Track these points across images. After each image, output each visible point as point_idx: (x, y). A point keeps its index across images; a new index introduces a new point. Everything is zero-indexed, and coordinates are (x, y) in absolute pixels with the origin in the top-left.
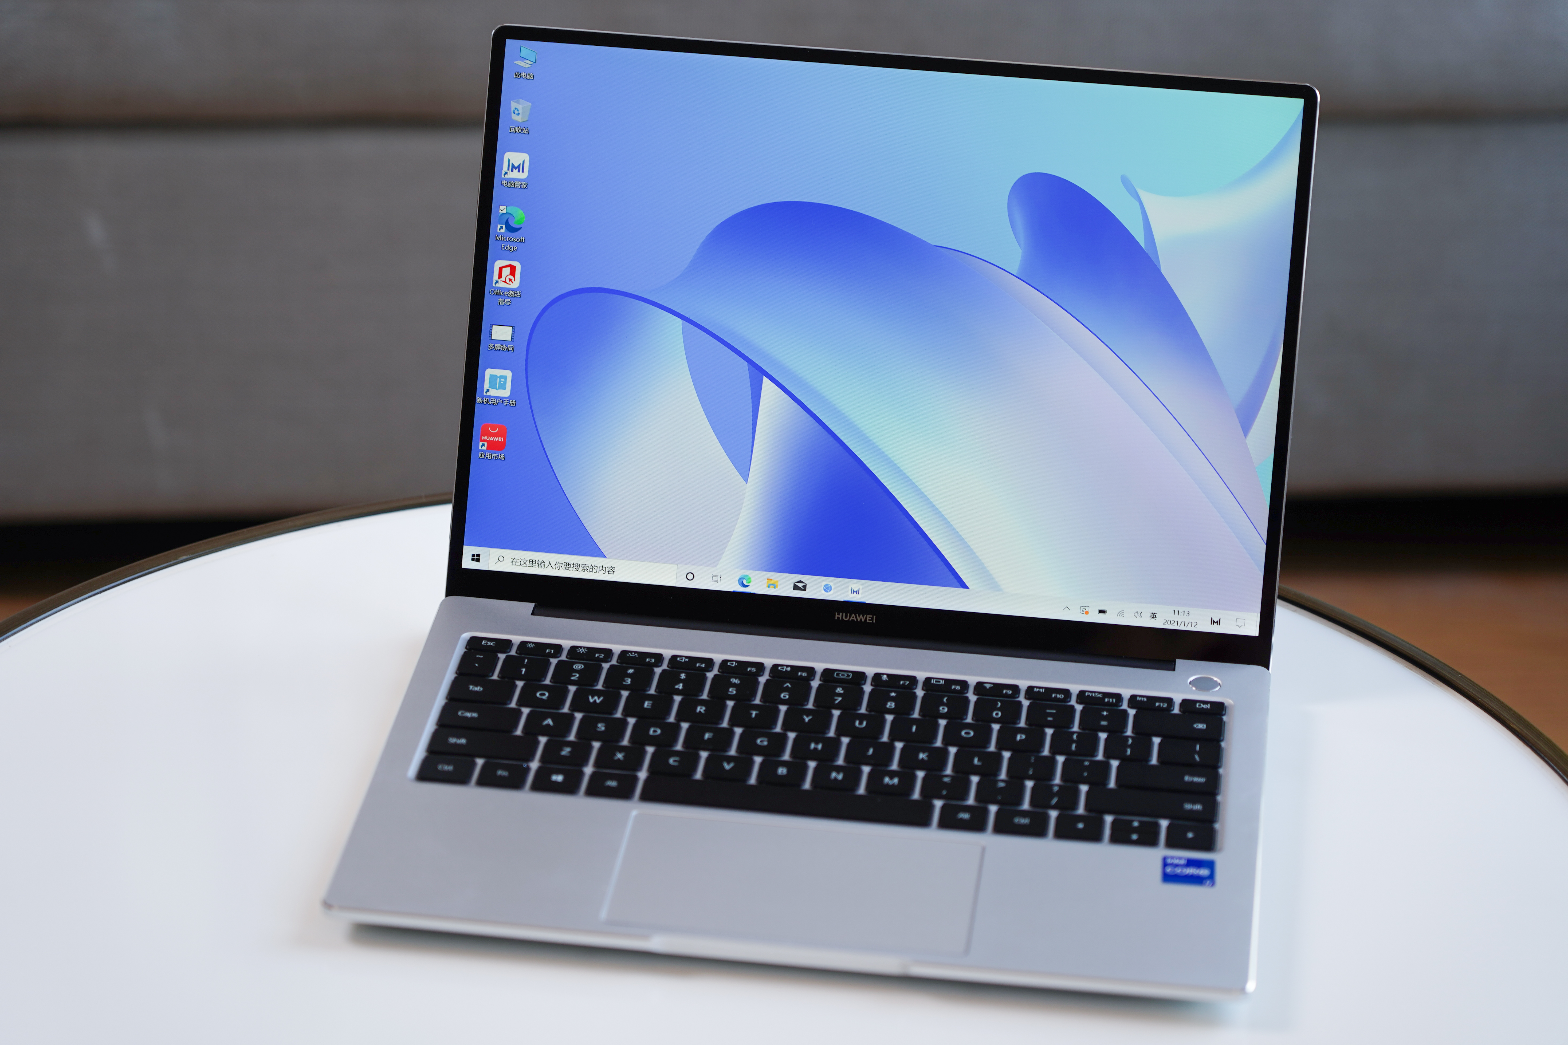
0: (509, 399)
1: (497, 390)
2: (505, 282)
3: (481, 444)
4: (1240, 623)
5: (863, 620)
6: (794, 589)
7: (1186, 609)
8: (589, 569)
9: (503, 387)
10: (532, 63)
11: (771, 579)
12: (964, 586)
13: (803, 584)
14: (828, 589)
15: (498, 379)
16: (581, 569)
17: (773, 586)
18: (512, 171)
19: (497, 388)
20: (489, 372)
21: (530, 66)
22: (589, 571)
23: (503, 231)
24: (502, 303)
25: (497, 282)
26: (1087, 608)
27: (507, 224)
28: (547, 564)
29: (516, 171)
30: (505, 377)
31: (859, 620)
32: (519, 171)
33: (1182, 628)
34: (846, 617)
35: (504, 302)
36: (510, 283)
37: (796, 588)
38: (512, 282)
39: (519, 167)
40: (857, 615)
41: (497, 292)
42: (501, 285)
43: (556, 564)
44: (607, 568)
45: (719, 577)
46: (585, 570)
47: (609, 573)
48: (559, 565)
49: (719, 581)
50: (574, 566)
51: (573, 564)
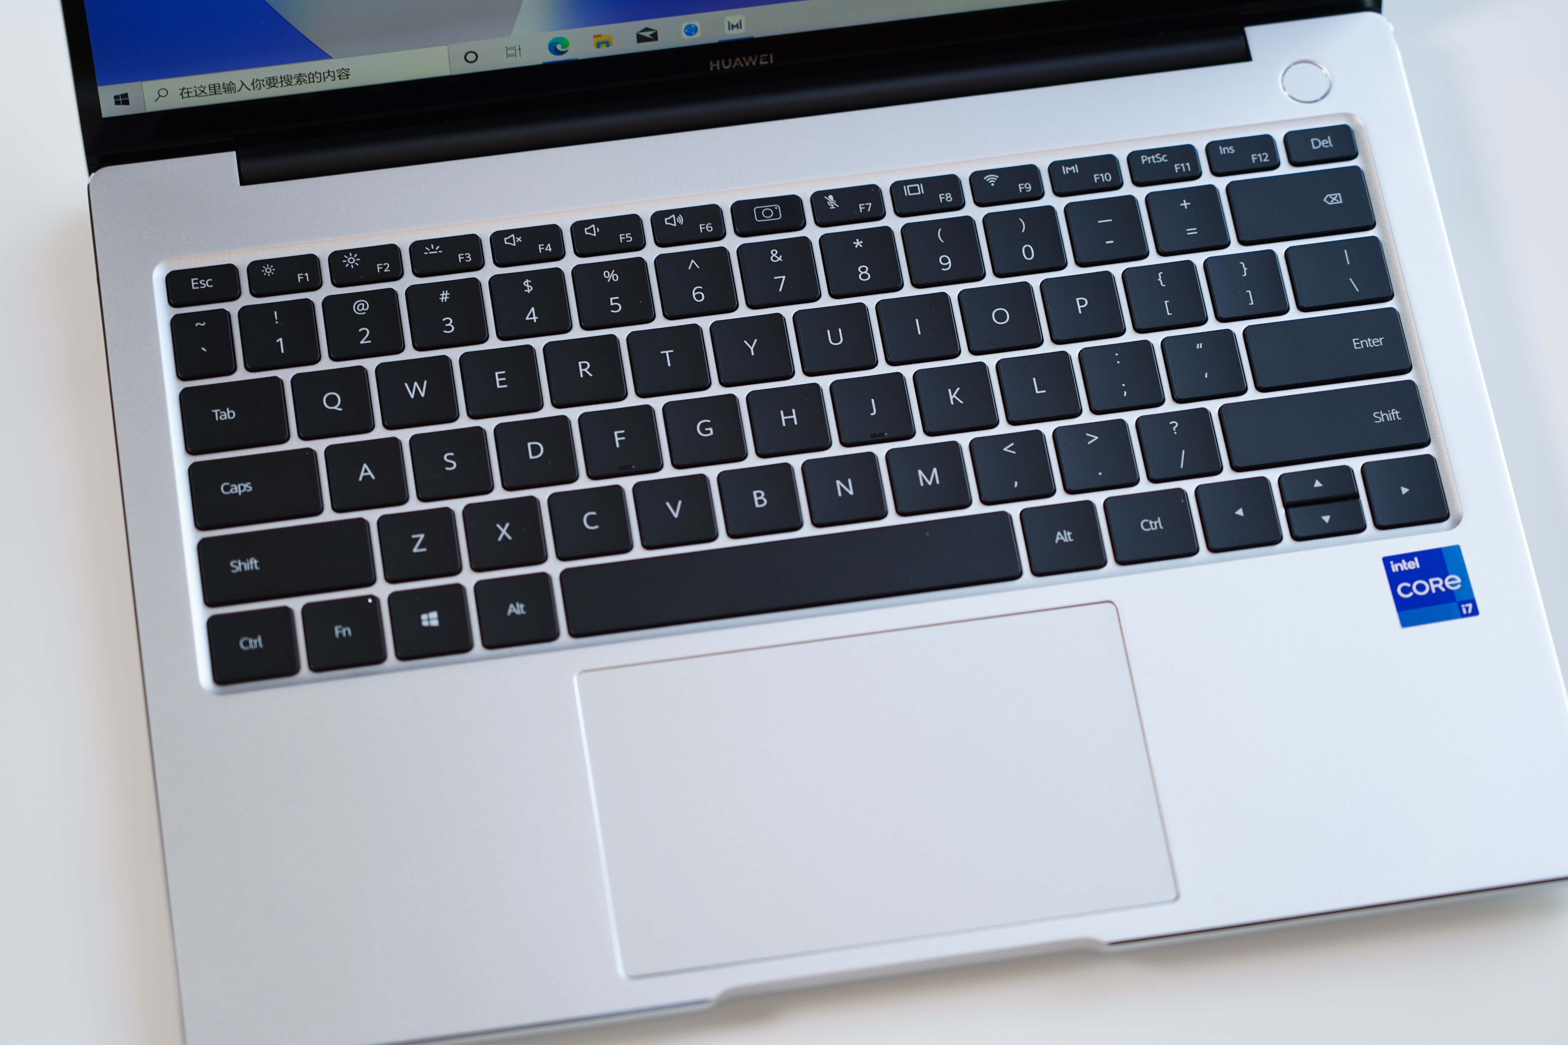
5: (754, 63)
6: (638, 41)
8: (307, 79)
11: (600, 36)
13: (652, 32)
14: (691, 30)
16: (294, 81)
17: (605, 43)
22: (308, 82)
28: (238, 86)
31: (747, 64)
34: (727, 64)
37: (641, 39)
40: (744, 58)
43: (253, 83)
44: (336, 73)
45: (517, 48)
46: (302, 82)
47: (340, 79)
48: (258, 82)
49: (518, 54)
50: (283, 79)
51: (281, 78)
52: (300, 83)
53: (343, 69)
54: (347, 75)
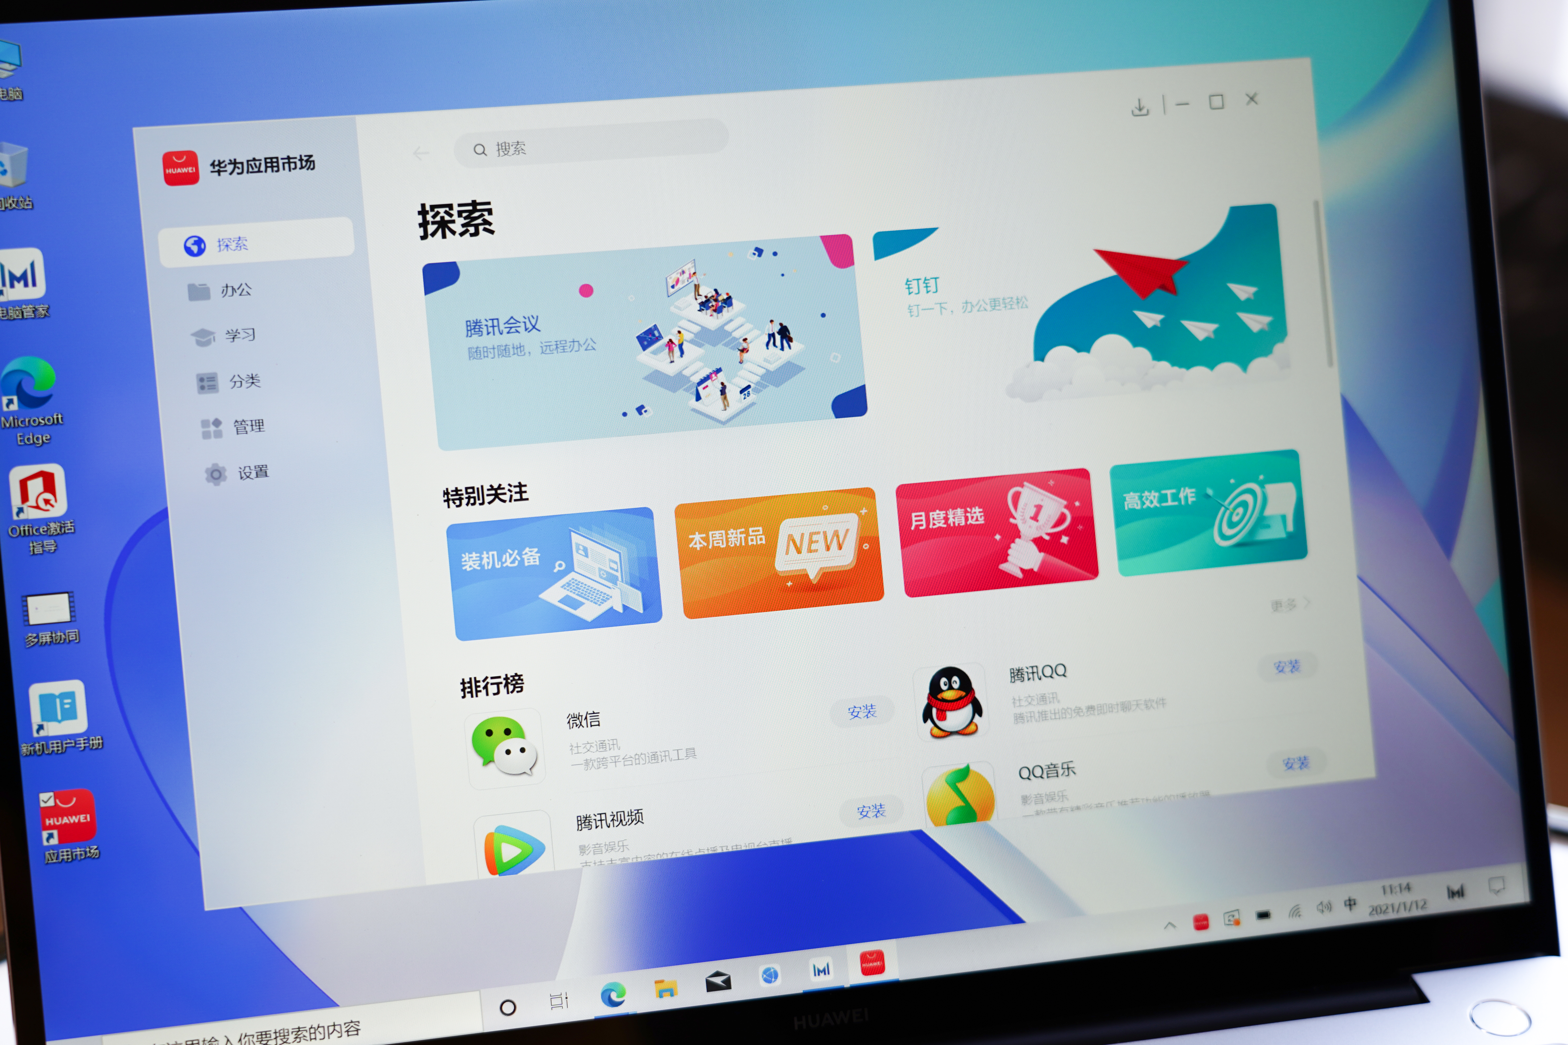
0: (87, 735)
1: (59, 722)
2: (37, 507)
3: (45, 834)
4: (1498, 885)
5: (847, 1020)
6: (708, 991)
7: (1404, 881)
8: (307, 1034)
9: (70, 714)
10: (13, 67)
11: (662, 981)
12: (1015, 919)
13: (723, 978)
14: (770, 976)
15: (58, 701)
16: (291, 1038)
17: (669, 993)
18: (12, 286)
19: (59, 717)
20: (36, 691)
21: (11, 73)
22: (308, 1038)
23: (14, 407)
24: (38, 550)
25: (21, 510)
26: (1236, 914)
27: (20, 392)
28: (223, 1042)
29: (19, 286)
30: (71, 695)
31: (838, 1022)
32: (26, 285)
33: (1404, 914)
34: (815, 1022)
35: (43, 546)
36: (48, 507)
37: (711, 987)
38: (52, 506)
39: (24, 277)
40: (835, 1014)
41: (24, 530)
42: (31, 514)
43: (240, 1040)
44: (343, 1027)
45: (564, 997)
46: (302, 1039)
47: (348, 1035)
48: (247, 1038)
49: (564, 1005)
50: (278, 1035)
51: (276, 1033)
52: (298, 1040)
53: (352, 1022)
54: (357, 1030)
